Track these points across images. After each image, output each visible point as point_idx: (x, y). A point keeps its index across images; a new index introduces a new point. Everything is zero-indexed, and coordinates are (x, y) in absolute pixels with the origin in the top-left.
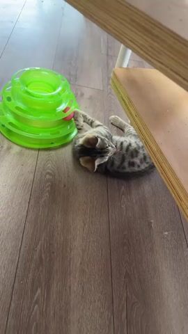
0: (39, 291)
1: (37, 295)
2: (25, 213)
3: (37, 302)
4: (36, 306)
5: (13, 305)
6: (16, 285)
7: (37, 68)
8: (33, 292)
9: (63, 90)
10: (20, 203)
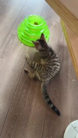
0: (25, 90)
1: (24, 91)
2: (23, 66)
3: (23, 93)
4: (23, 95)
5: (16, 93)
6: (18, 87)
7: (35, 15)
8: (23, 90)
9: (44, 24)
10: (22, 62)
